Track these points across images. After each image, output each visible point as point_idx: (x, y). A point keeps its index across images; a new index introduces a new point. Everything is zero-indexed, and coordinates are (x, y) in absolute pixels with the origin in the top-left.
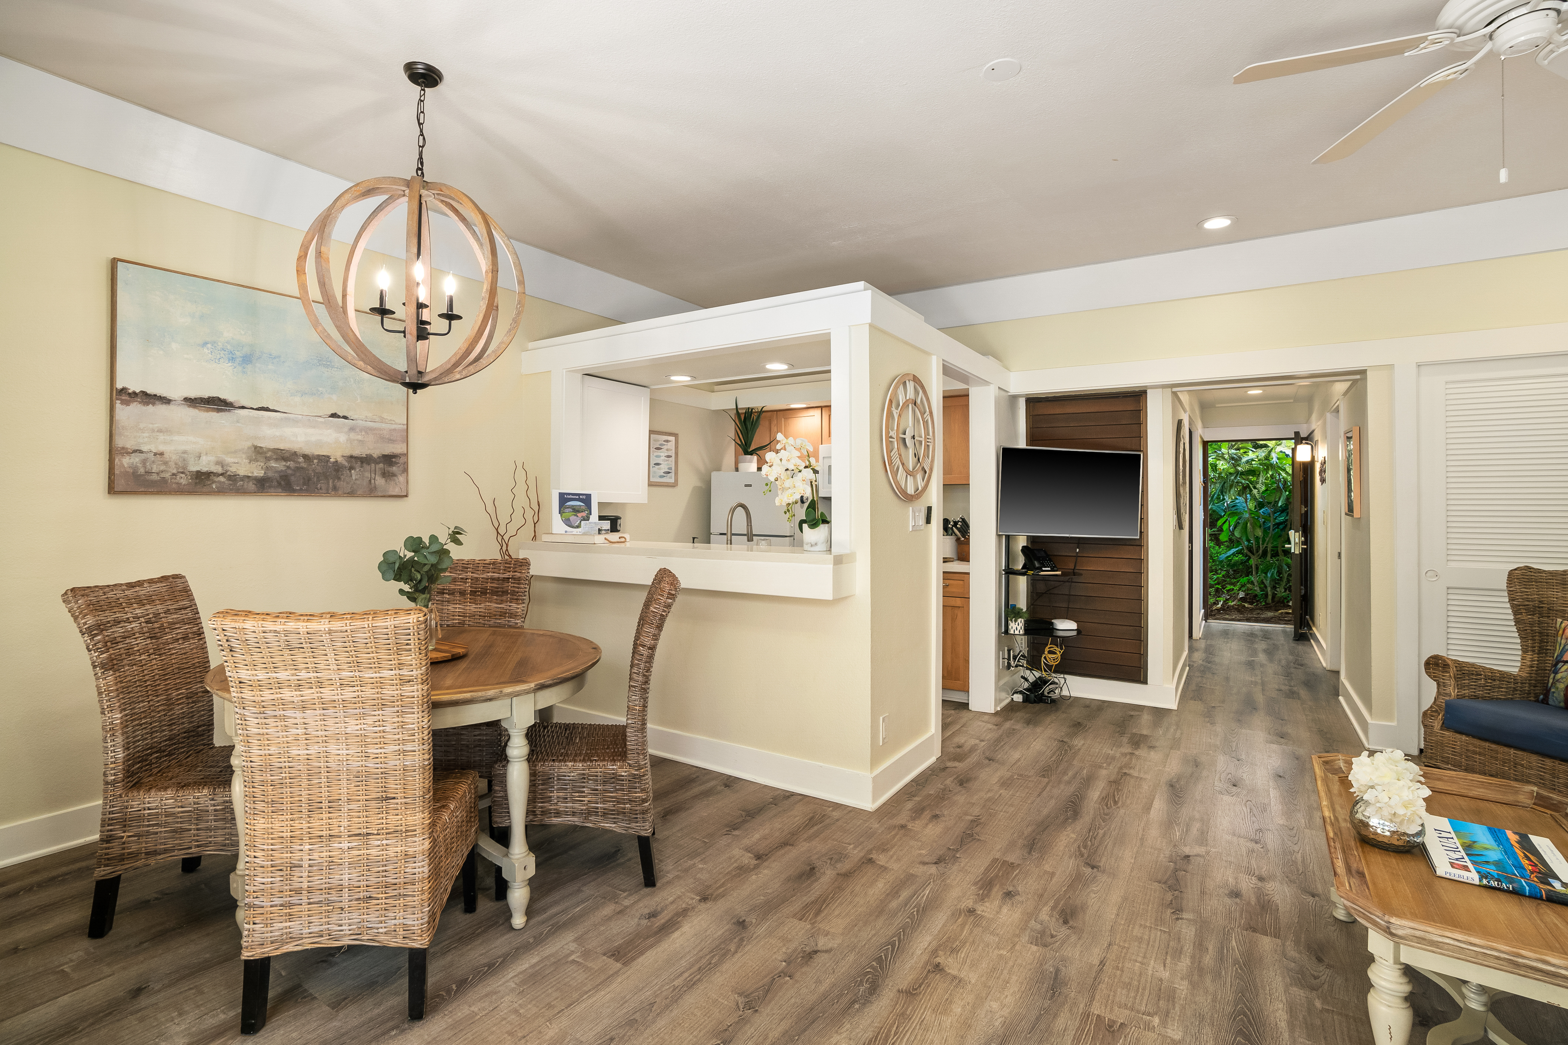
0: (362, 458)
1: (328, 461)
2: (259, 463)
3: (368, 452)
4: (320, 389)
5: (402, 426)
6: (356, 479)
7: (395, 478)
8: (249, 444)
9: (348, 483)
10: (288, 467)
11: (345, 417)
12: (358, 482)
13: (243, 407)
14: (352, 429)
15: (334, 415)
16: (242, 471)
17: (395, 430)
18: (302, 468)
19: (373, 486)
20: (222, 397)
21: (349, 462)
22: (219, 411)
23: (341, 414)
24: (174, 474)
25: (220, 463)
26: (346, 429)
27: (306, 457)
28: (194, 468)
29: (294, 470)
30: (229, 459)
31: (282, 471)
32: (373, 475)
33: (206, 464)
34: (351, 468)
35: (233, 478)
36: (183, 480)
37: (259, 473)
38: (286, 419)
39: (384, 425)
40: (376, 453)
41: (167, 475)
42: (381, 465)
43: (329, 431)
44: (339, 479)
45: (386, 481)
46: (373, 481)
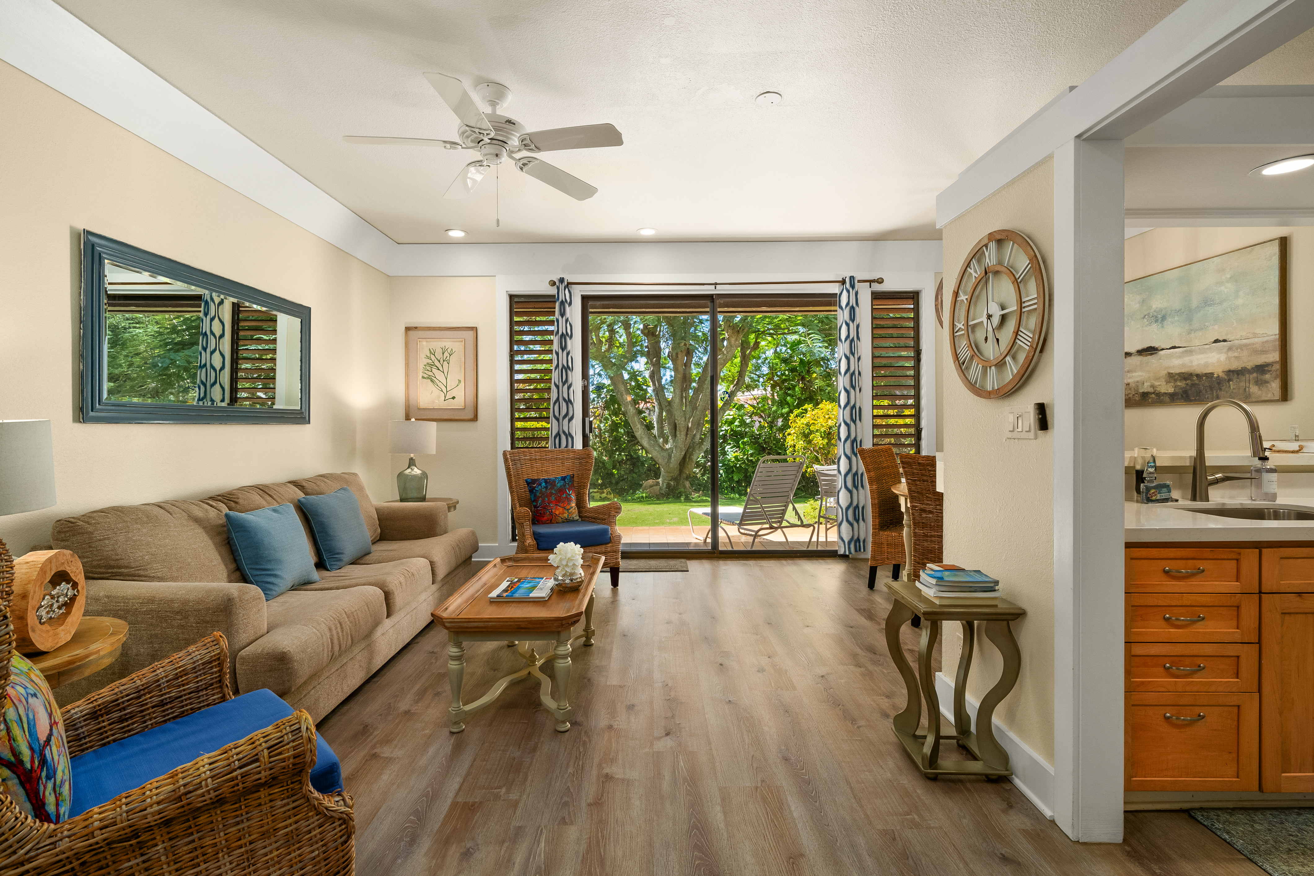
0: (1238, 371)
1: (1212, 377)
2: (1171, 384)
3: (1243, 366)
4: (1206, 324)
5: (1274, 336)
6: (1233, 389)
7: (1268, 385)
8: (1166, 372)
9: (1227, 392)
10: (1187, 384)
11: (1225, 341)
12: (1234, 391)
13: (1163, 349)
14: (1230, 349)
15: (1216, 341)
16: (1163, 390)
17: (1267, 341)
18: (1196, 384)
19: (1247, 393)
20: (1152, 346)
21: (1227, 375)
22: (1151, 354)
23: (1221, 339)
24: (1133, 395)
25: (1152, 386)
26: (1225, 350)
27: (1198, 376)
28: (1141, 391)
29: (1191, 386)
30: (1157, 383)
31: (1184, 388)
32: (1247, 384)
33: (1146, 388)
34: (1229, 380)
35: (1158, 394)
36: (1137, 398)
37: (1171, 390)
38: (1186, 351)
39: (1256, 340)
40: (1249, 365)
41: (1131, 396)
42: (1255, 375)
43: (1213, 354)
44: (1221, 389)
45: (1259, 388)
46: (1247, 389)
